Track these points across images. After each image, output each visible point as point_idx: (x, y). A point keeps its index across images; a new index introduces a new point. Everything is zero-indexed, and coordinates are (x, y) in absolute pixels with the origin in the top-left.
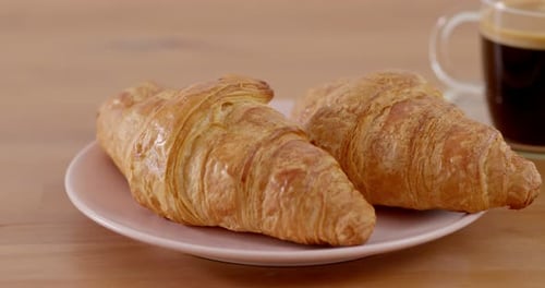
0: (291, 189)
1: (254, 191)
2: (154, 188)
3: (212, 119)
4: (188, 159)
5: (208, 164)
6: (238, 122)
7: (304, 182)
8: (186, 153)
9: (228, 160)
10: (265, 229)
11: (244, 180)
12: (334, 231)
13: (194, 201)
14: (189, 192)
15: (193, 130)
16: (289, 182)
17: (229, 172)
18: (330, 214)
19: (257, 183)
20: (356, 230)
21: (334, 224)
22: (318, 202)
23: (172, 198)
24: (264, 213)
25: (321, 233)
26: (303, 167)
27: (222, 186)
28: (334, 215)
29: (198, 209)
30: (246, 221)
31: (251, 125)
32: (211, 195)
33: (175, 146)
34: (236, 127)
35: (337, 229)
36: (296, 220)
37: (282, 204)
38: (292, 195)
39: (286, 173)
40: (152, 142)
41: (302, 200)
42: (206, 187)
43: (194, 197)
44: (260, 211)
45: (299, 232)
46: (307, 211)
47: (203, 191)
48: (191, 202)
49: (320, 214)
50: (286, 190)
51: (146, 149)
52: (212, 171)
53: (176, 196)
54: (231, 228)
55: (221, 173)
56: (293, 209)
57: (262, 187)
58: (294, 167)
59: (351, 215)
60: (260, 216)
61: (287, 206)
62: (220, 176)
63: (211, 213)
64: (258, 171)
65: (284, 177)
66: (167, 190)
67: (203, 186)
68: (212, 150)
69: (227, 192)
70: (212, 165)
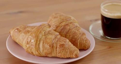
0: (63, 48)
1: (55, 49)
2: (32, 50)
3: (42, 34)
4: (39, 44)
5: (44, 44)
6: (47, 34)
7: (65, 46)
8: (39, 43)
9: (48, 43)
10: (57, 56)
11: (52, 47)
12: (72, 55)
13: (42, 52)
14: (40, 50)
15: (39, 37)
16: (62, 47)
17: (49, 46)
18: (71, 52)
19: (55, 48)
20: (77, 55)
21: (73, 54)
22: (69, 50)
23: (37, 52)
24: (57, 53)
25: (70, 56)
26: (64, 43)
27: (48, 49)
28: (72, 52)
29: (42, 54)
30: (53, 55)
31: (50, 35)
32: (45, 51)
33: (36, 41)
34: (47, 35)
35: (73, 55)
36: (65, 54)
37: (61, 51)
38: (63, 49)
39: (61, 45)
40: (30, 41)
41: (65, 50)
42: (44, 49)
43: (41, 51)
44: (56, 53)
45: (65, 56)
46: (67, 52)
47: (43, 50)
48: (41, 52)
49: (69, 53)
50: (62, 49)
51: (29, 42)
52: (45, 46)
53: (37, 51)
54: (50, 56)
55: (47, 46)
56: (64, 52)
57: (56, 48)
58: (62, 43)
59: (76, 52)
60: (56, 54)
61: (63, 52)
62: (47, 47)
63: (45, 54)
64: (55, 45)
65: (61, 46)
66: (35, 51)
67: (43, 49)
68: (44, 41)
69: (49, 50)
70: (45, 45)
